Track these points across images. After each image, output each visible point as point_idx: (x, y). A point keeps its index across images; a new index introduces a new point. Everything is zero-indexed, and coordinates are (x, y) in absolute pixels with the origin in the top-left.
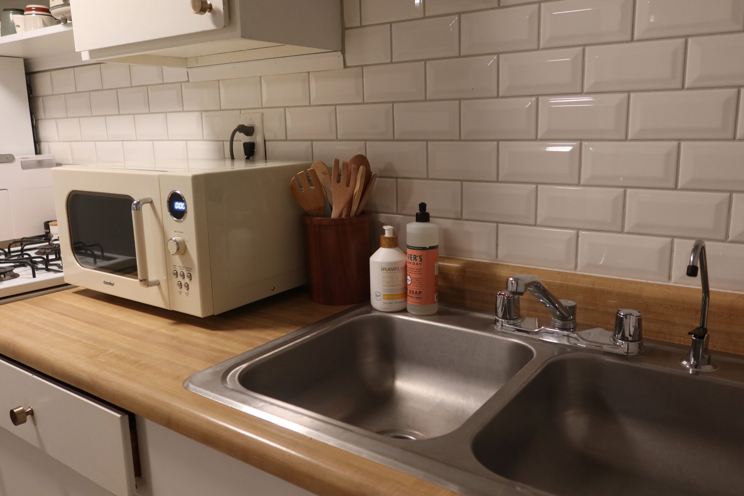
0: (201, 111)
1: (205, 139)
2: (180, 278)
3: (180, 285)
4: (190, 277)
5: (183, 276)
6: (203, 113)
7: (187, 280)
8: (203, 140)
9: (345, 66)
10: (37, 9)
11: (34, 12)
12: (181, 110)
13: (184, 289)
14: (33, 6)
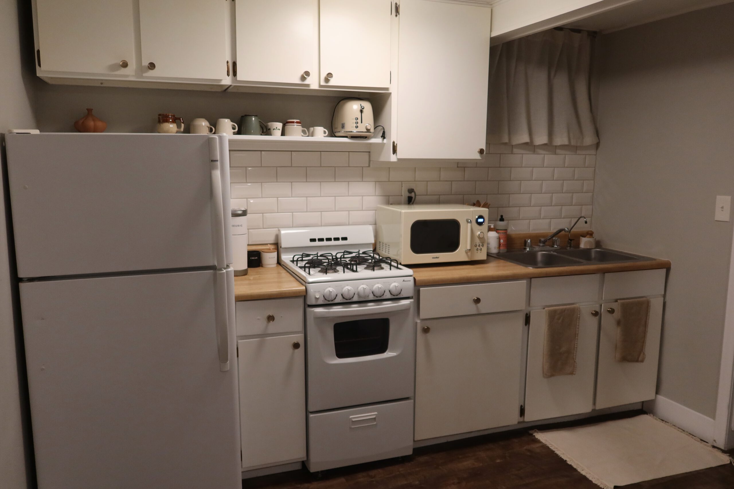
0: (376, 182)
1: (376, 195)
2: (478, 247)
3: (477, 250)
4: (483, 246)
5: (479, 246)
6: (377, 182)
7: (481, 247)
8: (375, 196)
9: (458, 167)
10: (297, 122)
11: (295, 124)
12: (361, 180)
13: (479, 251)
14: (295, 120)
